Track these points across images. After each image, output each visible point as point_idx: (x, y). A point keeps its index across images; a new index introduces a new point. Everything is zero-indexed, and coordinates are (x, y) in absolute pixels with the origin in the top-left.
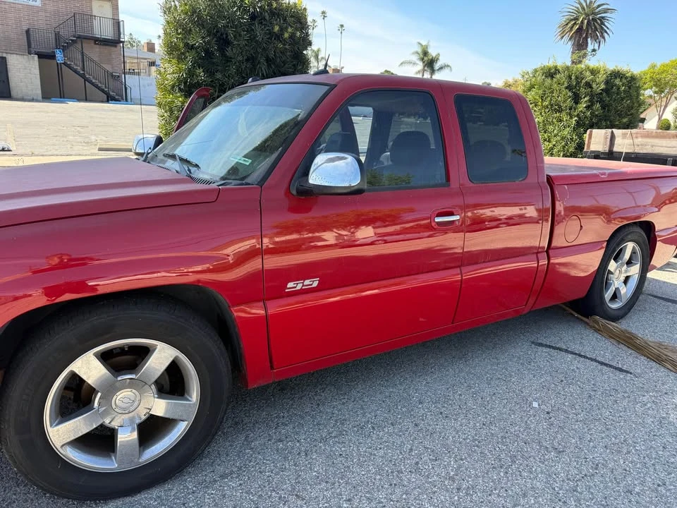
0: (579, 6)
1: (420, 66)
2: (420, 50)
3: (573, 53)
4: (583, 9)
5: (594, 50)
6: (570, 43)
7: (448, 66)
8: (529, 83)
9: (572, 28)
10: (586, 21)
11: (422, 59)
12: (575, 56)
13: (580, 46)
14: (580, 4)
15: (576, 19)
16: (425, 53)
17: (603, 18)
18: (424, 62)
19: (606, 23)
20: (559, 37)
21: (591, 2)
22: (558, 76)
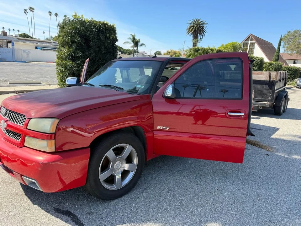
0: (194, 21)
1: (132, 44)
2: (131, 38)
3: (193, 40)
4: (195, 22)
5: (201, 39)
6: (192, 36)
7: (144, 44)
8: (189, 54)
9: (192, 30)
10: (197, 27)
11: (133, 41)
12: (194, 41)
13: (195, 37)
14: (194, 20)
15: (193, 26)
16: (134, 39)
17: (203, 26)
18: (134, 43)
19: (204, 29)
20: (188, 33)
21: (198, 20)
22: (199, 51)
